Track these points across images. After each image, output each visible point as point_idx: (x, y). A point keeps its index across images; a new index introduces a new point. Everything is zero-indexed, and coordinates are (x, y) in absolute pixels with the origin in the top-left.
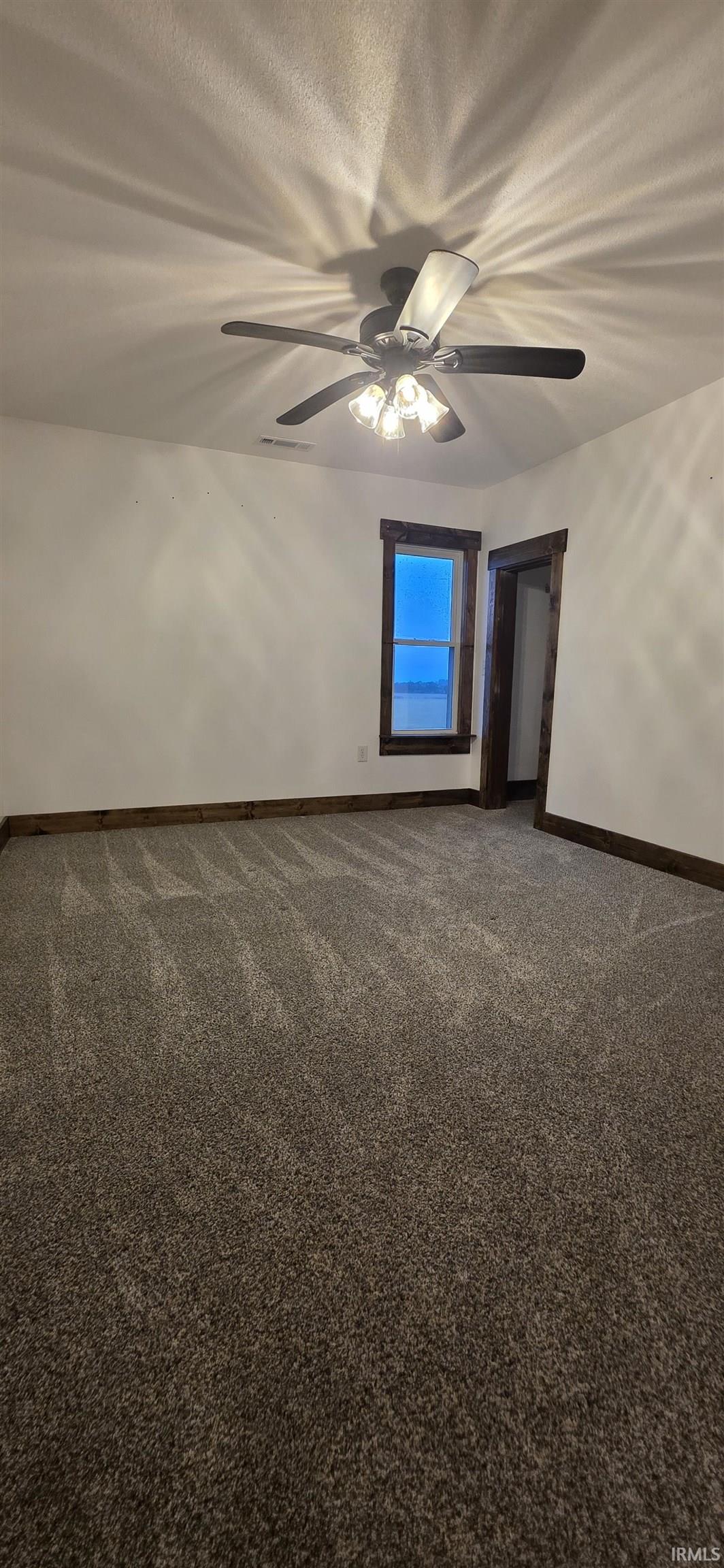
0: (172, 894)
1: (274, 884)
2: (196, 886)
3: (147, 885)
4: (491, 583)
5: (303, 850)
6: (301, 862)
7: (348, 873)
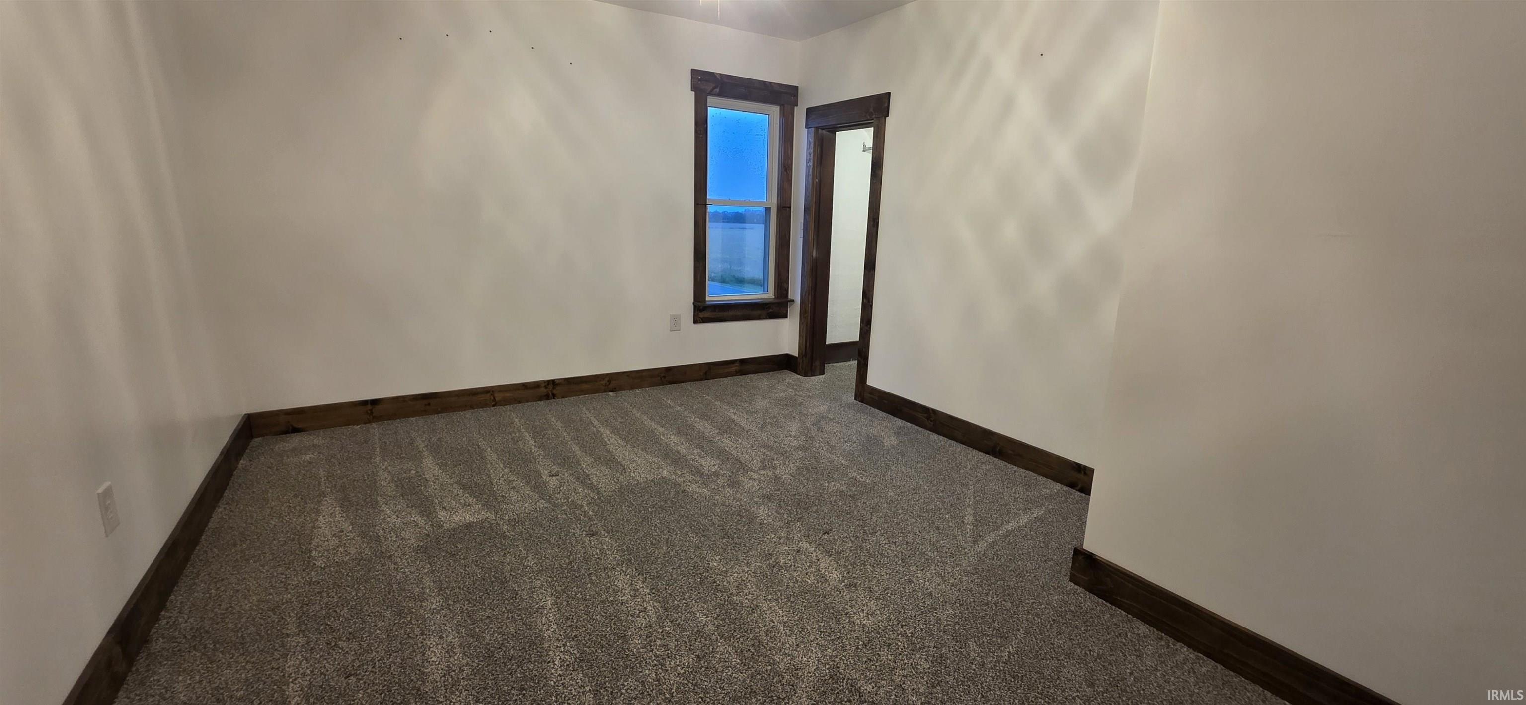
0: (456, 518)
1: (581, 495)
2: (487, 506)
3: (426, 508)
4: (809, 143)
5: (614, 442)
6: (610, 461)
7: (665, 473)
